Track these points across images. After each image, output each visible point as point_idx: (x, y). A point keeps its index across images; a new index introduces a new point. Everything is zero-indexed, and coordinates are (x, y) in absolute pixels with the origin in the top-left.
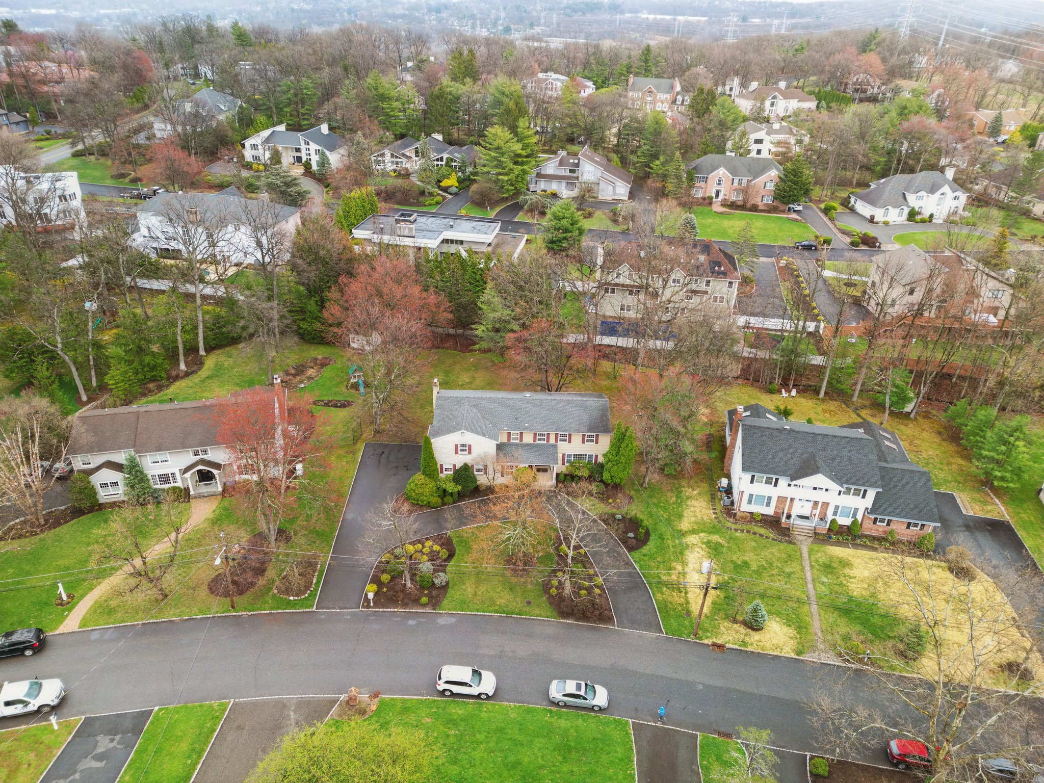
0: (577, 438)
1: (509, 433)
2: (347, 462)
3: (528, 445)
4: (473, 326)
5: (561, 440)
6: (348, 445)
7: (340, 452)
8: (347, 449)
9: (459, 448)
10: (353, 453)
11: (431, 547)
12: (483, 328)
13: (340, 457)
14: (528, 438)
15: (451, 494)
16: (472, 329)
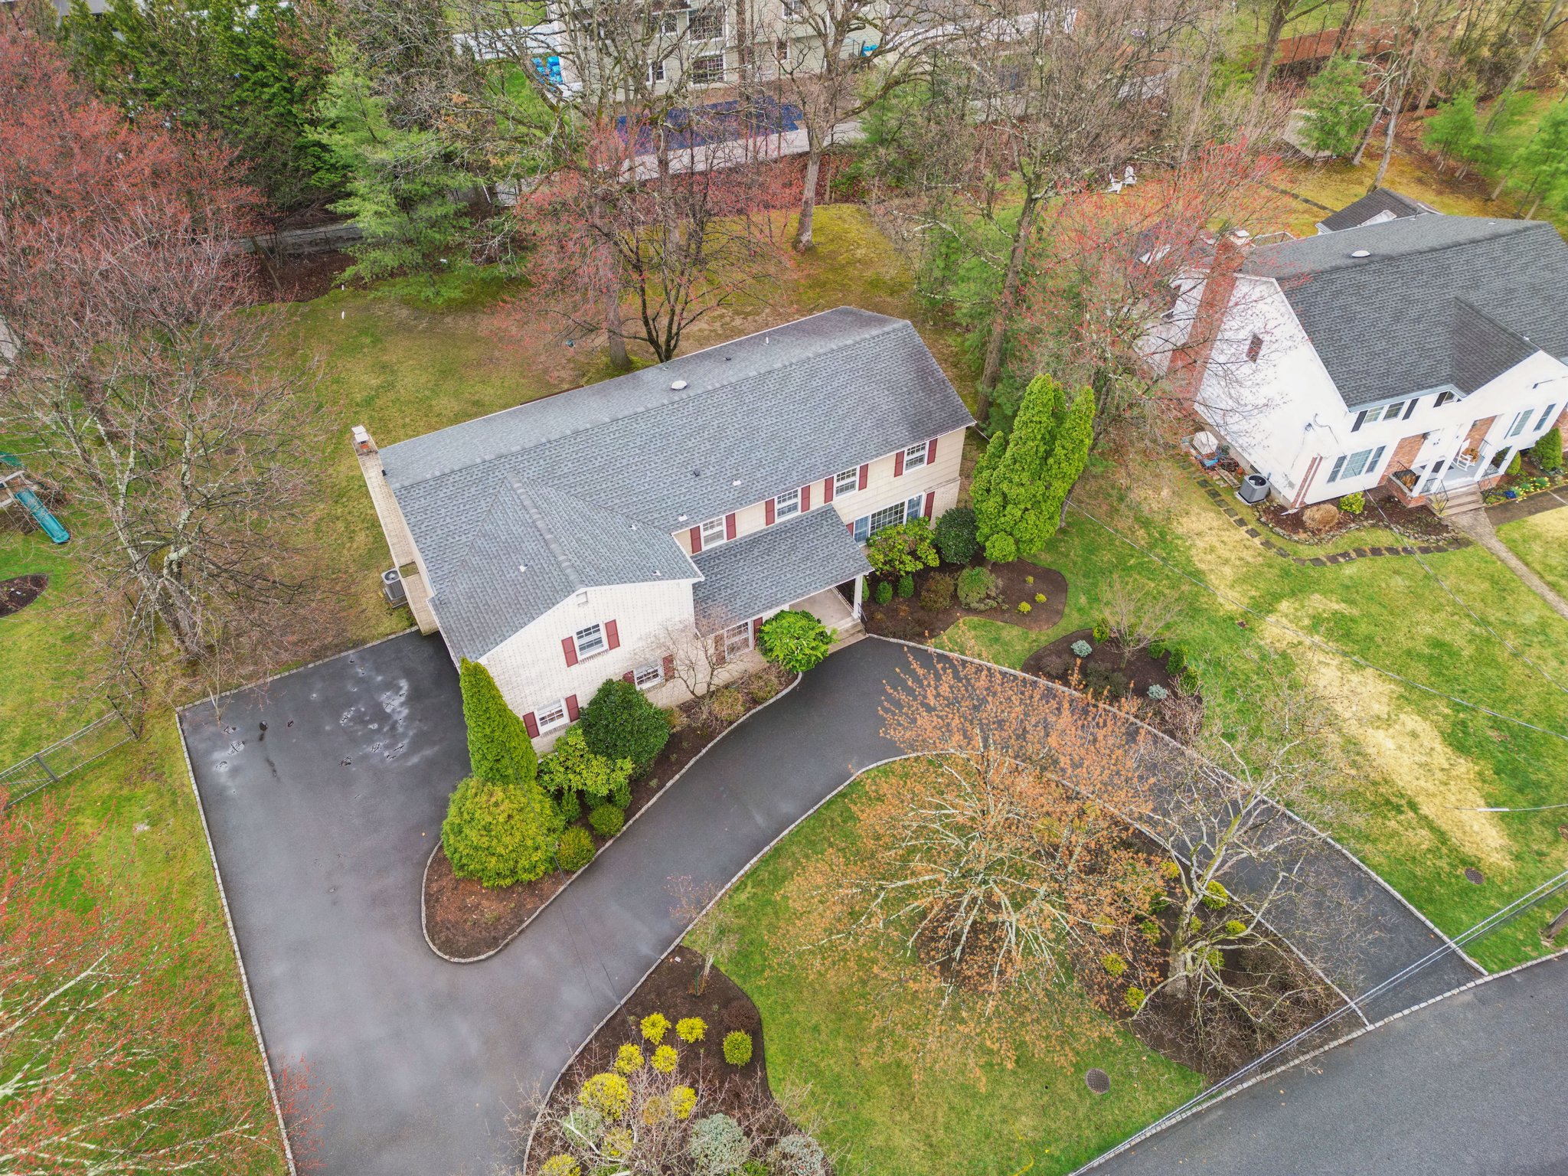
0: (881, 470)
1: (695, 534)
2: (154, 821)
3: (755, 540)
4: (340, 207)
5: (841, 490)
6: (119, 751)
7: (102, 786)
8: (120, 767)
9: (577, 643)
10: (153, 770)
11: (670, 1037)
12: (371, 207)
13: (112, 811)
14: (751, 521)
15: (610, 799)
16: (335, 218)
